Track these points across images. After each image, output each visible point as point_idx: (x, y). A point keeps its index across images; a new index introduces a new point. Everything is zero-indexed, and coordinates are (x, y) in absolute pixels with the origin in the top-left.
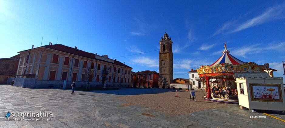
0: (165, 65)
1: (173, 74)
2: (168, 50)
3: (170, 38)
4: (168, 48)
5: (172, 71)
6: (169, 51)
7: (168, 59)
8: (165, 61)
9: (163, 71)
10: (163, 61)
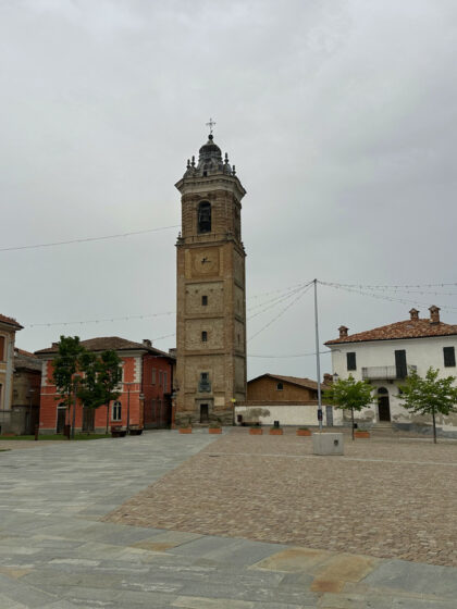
0: (208, 310)
2: (224, 232)
4: (225, 222)
5: (242, 337)
6: (230, 238)
7: (227, 274)
8: (211, 286)
9: (200, 337)
10: (197, 287)
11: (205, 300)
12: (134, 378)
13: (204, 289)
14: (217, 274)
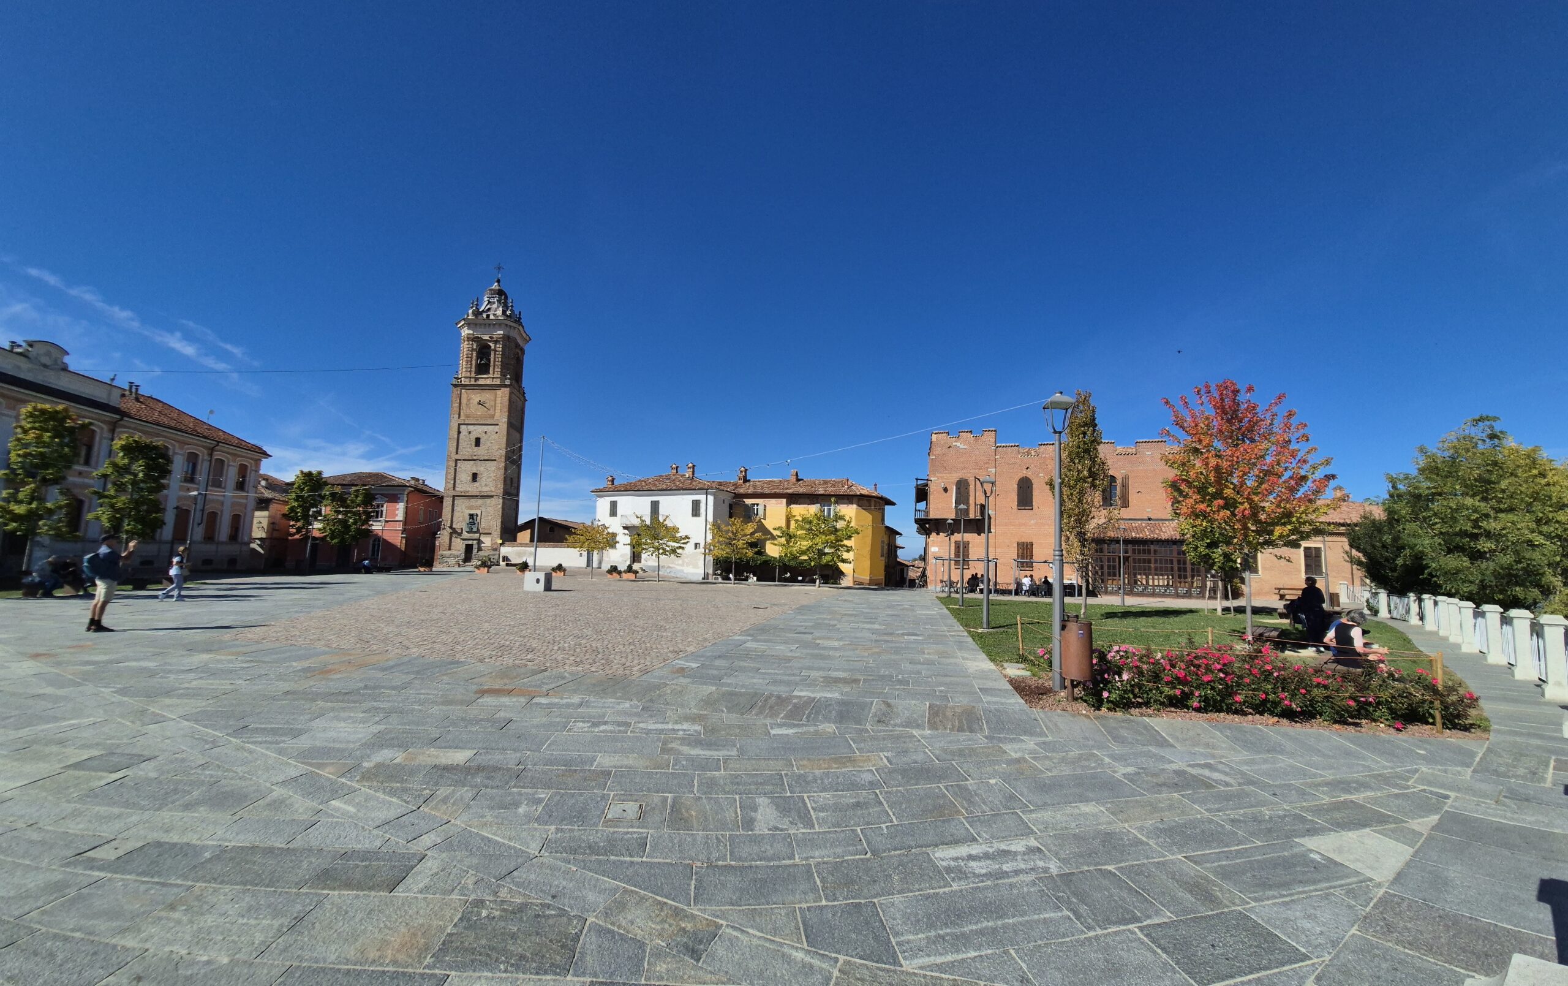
0: (481, 451)
1: (518, 495)
2: (503, 375)
3: (517, 313)
4: (504, 366)
5: (515, 480)
6: (508, 382)
7: (502, 418)
8: (485, 428)
9: (470, 478)
10: (471, 428)
11: (478, 442)
12: (397, 515)
13: (478, 431)
14: (493, 417)
